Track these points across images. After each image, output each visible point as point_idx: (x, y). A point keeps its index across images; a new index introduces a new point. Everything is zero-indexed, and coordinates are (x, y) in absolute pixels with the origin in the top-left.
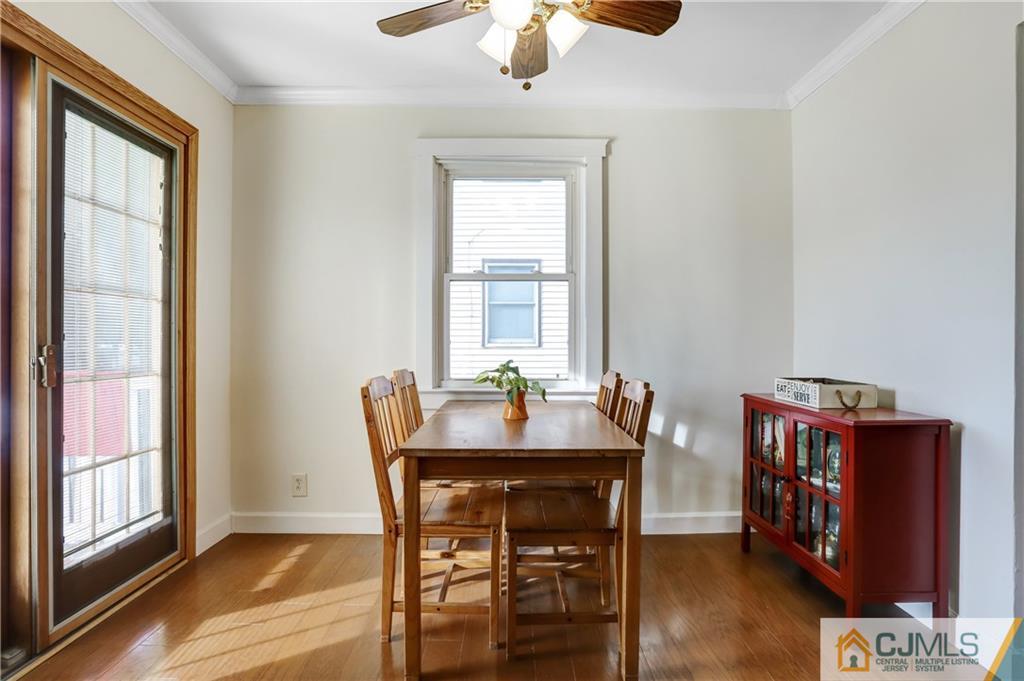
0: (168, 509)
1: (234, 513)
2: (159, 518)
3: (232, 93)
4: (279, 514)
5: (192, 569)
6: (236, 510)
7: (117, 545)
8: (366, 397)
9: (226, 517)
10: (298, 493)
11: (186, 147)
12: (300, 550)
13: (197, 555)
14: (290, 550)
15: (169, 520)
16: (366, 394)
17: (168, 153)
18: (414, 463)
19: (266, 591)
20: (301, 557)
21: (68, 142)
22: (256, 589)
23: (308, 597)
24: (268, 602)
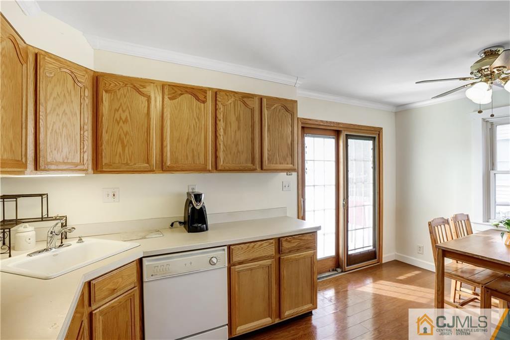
0: (374, 246)
1: (396, 253)
2: (371, 248)
3: (394, 109)
4: (411, 258)
5: (380, 266)
6: (397, 252)
7: (360, 252)
8: (429, 225)
9: (393, 254)
10: (419, 252)
11: (379, 135)
12: (417, 272)
13: (383, 262)
14: (414, 271)
15: (374, 249)
16: (430, 224)
17: (373, 139)
18: (440, 251)
19: (401, 280)
20: (417, 275)
21: (349, 147)
22: (397, 278)
23: (415, 287)
24: (400, 283)
